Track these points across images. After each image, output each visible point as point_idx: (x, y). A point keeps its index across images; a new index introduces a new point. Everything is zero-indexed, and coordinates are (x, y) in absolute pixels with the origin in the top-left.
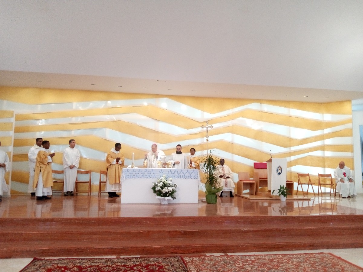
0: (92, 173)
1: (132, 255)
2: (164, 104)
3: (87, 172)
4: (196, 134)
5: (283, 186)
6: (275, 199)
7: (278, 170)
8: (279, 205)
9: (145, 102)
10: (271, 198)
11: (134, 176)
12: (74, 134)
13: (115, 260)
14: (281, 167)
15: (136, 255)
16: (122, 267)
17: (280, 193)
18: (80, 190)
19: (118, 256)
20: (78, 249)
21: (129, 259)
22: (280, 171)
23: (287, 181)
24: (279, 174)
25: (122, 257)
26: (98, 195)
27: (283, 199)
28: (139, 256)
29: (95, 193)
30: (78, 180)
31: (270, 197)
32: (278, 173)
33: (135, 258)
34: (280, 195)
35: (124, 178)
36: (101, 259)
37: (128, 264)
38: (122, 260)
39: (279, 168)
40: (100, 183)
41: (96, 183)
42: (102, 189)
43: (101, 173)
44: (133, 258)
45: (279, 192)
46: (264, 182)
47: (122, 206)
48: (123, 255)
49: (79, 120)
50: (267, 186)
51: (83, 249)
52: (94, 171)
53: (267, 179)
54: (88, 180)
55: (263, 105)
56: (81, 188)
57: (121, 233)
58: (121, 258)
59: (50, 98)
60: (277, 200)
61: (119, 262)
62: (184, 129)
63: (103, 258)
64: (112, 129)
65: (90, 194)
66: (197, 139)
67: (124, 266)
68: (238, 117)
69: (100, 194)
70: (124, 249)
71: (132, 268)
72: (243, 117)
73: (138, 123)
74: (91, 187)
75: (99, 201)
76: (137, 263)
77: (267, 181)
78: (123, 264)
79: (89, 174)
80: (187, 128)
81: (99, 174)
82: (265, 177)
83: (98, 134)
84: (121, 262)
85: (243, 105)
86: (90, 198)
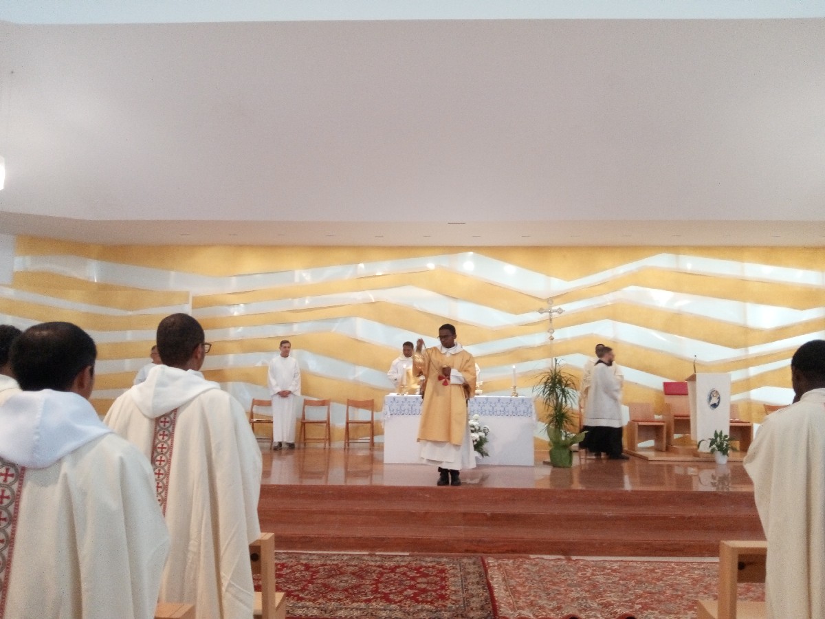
0: (331, 403)
1: (396, 551)
2: (468, 264)
3: (323, 403)
4: (534, 324)
5: (721, 433)
6: (704, 459)
7: (710, 398)
8: (713, 472)
9: (431, 264)
10: (697, 459)
11: (406, 411)
12: (296, 330)
13: (366, 558)
14: (717, 392)
15: (403, 551)
16: (375, 568)
17: (714, 446)
18: (310, 437)
19: (372, 553)
20: (303, 537)
21: (390, 557)
22: (714, 400)
23: (731, 422)
24: (715, 406)
25: (377, 553)
26: (343, 446)
27: (721, 459)
28: (407, 554)
29: (338, 444)
30: (306, 418)
31: (696, 454)
32: (711, 403)
33: (400, 556)
34: (713, 451)
35: (389, 413)
36: (343, 555)
37: (388, 564)
38: (377, 558)
39: (713, 394)
40: (347, 423)
41: (339, 424)
42: (351, 436)
43: (348, 405)
44: (396, 556)
45: (711, 445)
46: (683, 423)
47: (386, 468)
48: (380, 551)
49: (307, 302)
50: (689, 433)
51: (311, 538)
52: (334, 401)
53: (689, 416)
54: (325, 419)
55: (682, 257)
56: (313, 433)
57: (378, 513)
58: (376, 556)
59: (252, 263)
60: (710, 461)
61: (372, 561)
62: (509, 314)
63: (347, 555)
64: (368, 317)
65: (330, 445)
66: (536, 334)
67: (379, 566)
68: (626, 285)
69: (348, 446)
70: (383, 539)
71: (393, 570)
72: (636, 284)
73: (417, 306)
74: (331, 431)
75: (347, 458)
76: (403, 564)
77: (688, 422)
78: (378, 563)
79: (326, 407)
80: (515, 311)
81: (346, 406)
82: (685, 414)
83: (340, 329)
84: (376, 561)
85: (637, 259)
86: (330, 452)
